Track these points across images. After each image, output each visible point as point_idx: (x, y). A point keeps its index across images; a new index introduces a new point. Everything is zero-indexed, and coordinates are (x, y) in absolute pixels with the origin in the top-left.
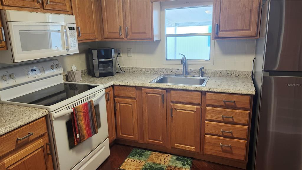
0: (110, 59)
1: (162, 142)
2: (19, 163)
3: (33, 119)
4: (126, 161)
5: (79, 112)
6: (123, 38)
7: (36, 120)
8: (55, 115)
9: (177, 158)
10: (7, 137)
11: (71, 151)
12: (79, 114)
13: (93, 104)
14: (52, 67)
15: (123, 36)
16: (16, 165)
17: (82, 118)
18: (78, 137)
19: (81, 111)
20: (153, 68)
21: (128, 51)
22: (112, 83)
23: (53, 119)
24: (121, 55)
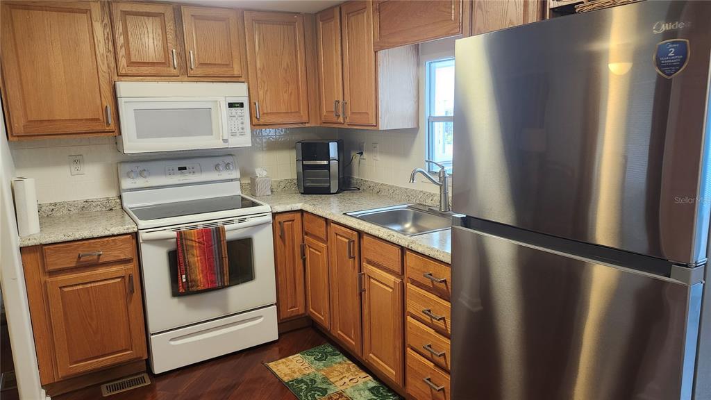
0: (326, 162)
1: (354, 343)
2: (81, 287)
3: (107, 233)
4: (290, 357)
5: (190, 240)
6: (342, 122)
7: (113, 236)
8: (143, 235)
9: (373, 388)
10: (63, 247)
11: (176, 300)
12: (189, 243)
13: (224, 236)
14: (217, 167)
15: (341, 120)
16: (75, 288)
17: (196, 252)
18: (184, 280)
19: (193, 239)
20: (407, 189)
21: (372, 150)
22: (298, 206)
23: (141, 241)
24: (365, 155)
